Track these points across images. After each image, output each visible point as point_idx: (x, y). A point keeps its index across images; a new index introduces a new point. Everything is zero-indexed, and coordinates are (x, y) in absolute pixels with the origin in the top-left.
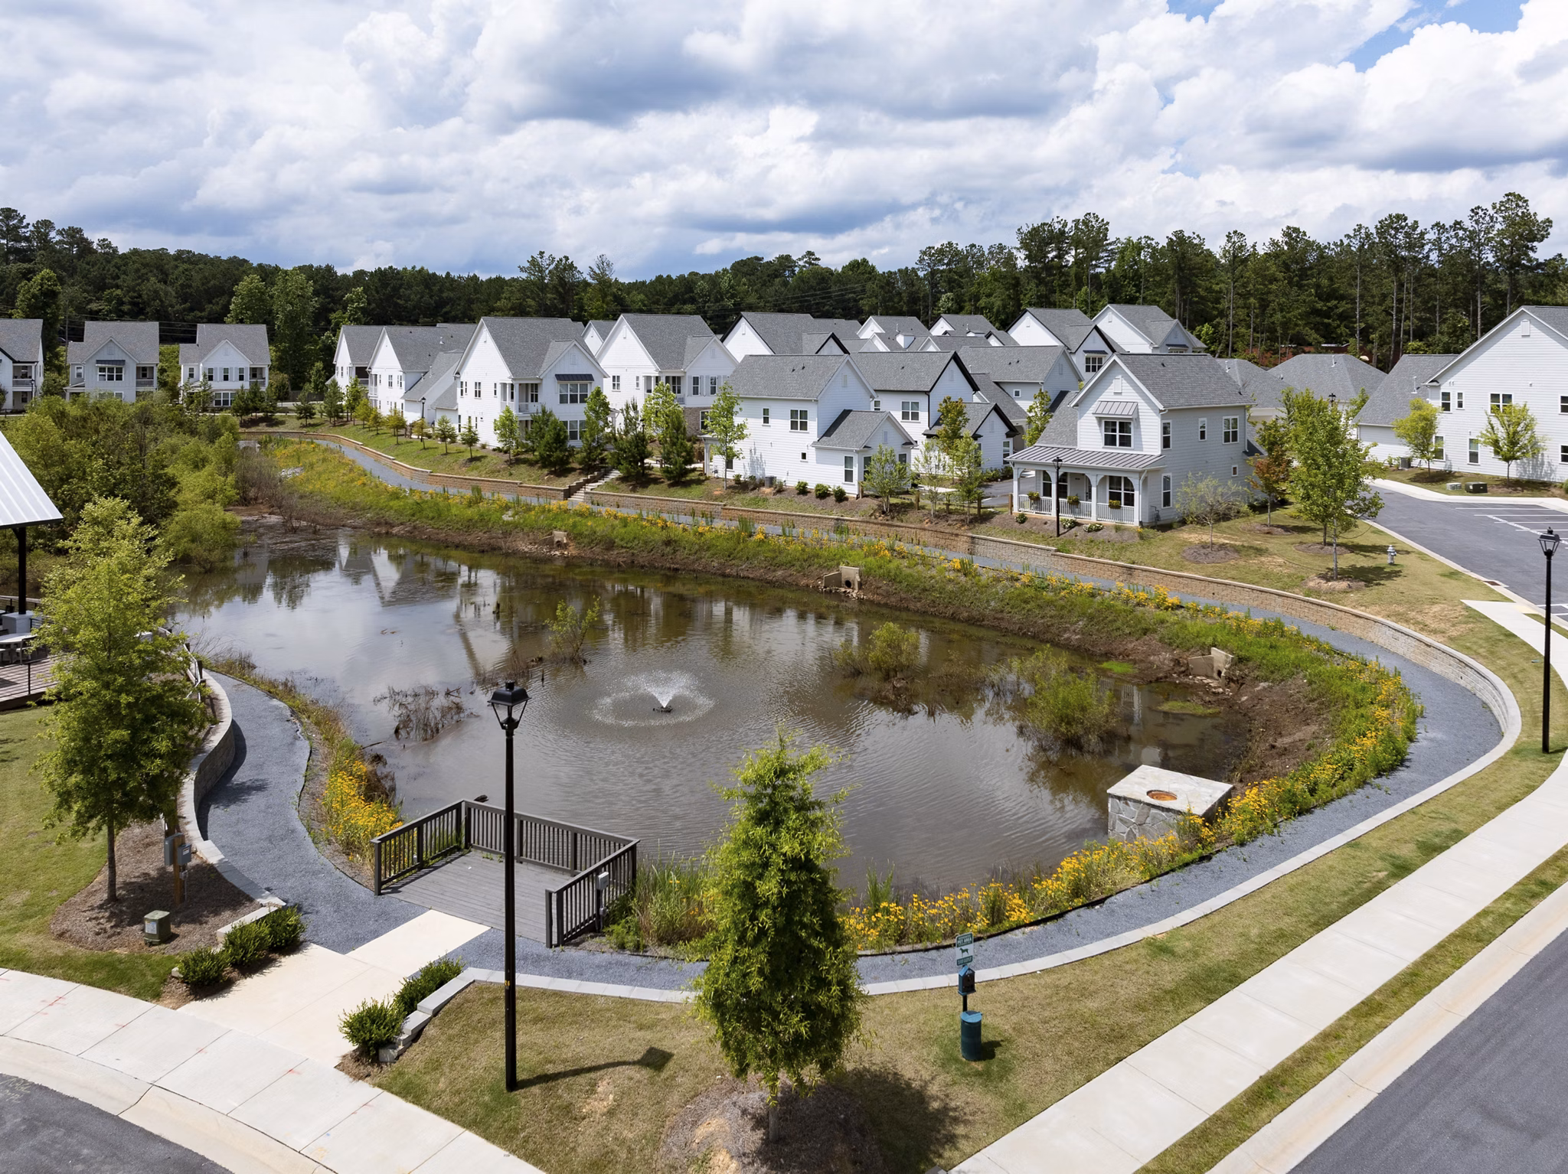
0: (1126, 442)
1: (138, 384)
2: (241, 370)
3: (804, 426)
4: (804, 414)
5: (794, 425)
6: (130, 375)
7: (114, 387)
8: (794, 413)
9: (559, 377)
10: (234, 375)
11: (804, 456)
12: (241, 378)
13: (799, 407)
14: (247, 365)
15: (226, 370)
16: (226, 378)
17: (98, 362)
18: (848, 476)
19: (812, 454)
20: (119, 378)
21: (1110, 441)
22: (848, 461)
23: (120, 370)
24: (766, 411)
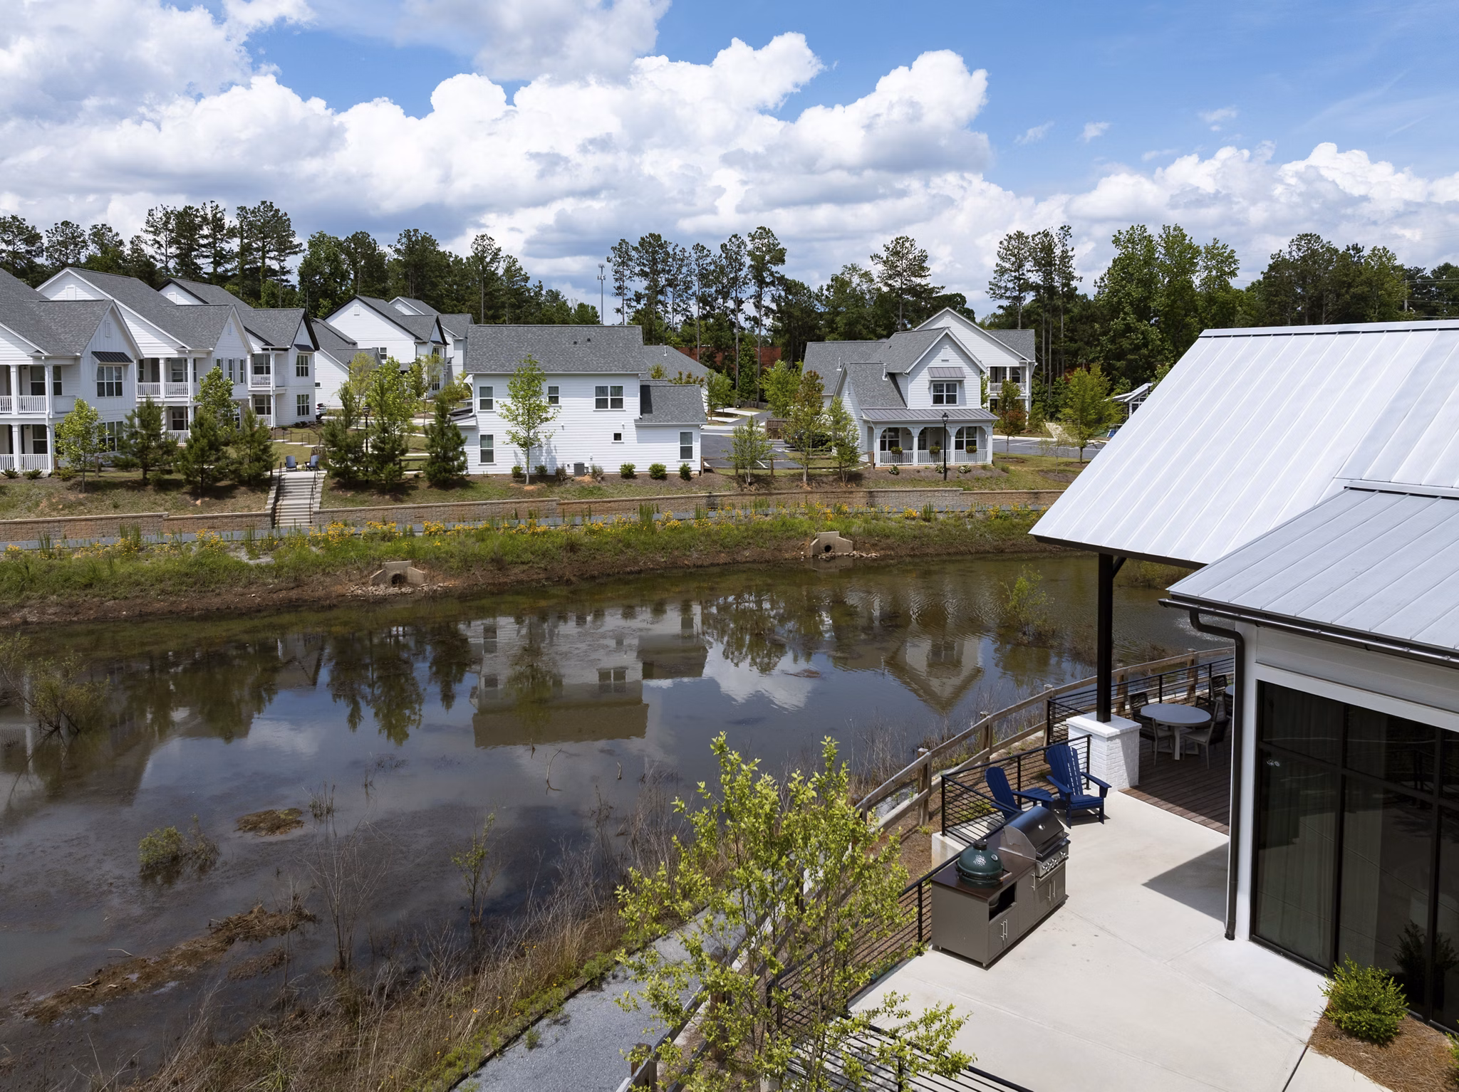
0: (952, 400)
3: (618, 403)
4: (618, 390)
5: (601, 404)
8: (601, 390)
9: (96, 357)
11: (618, 437)
13: (609, 383)
18: (686, 452)
19: (630, 434)
21: (938, 400)
22: (686, 437)
24: (554, 390)
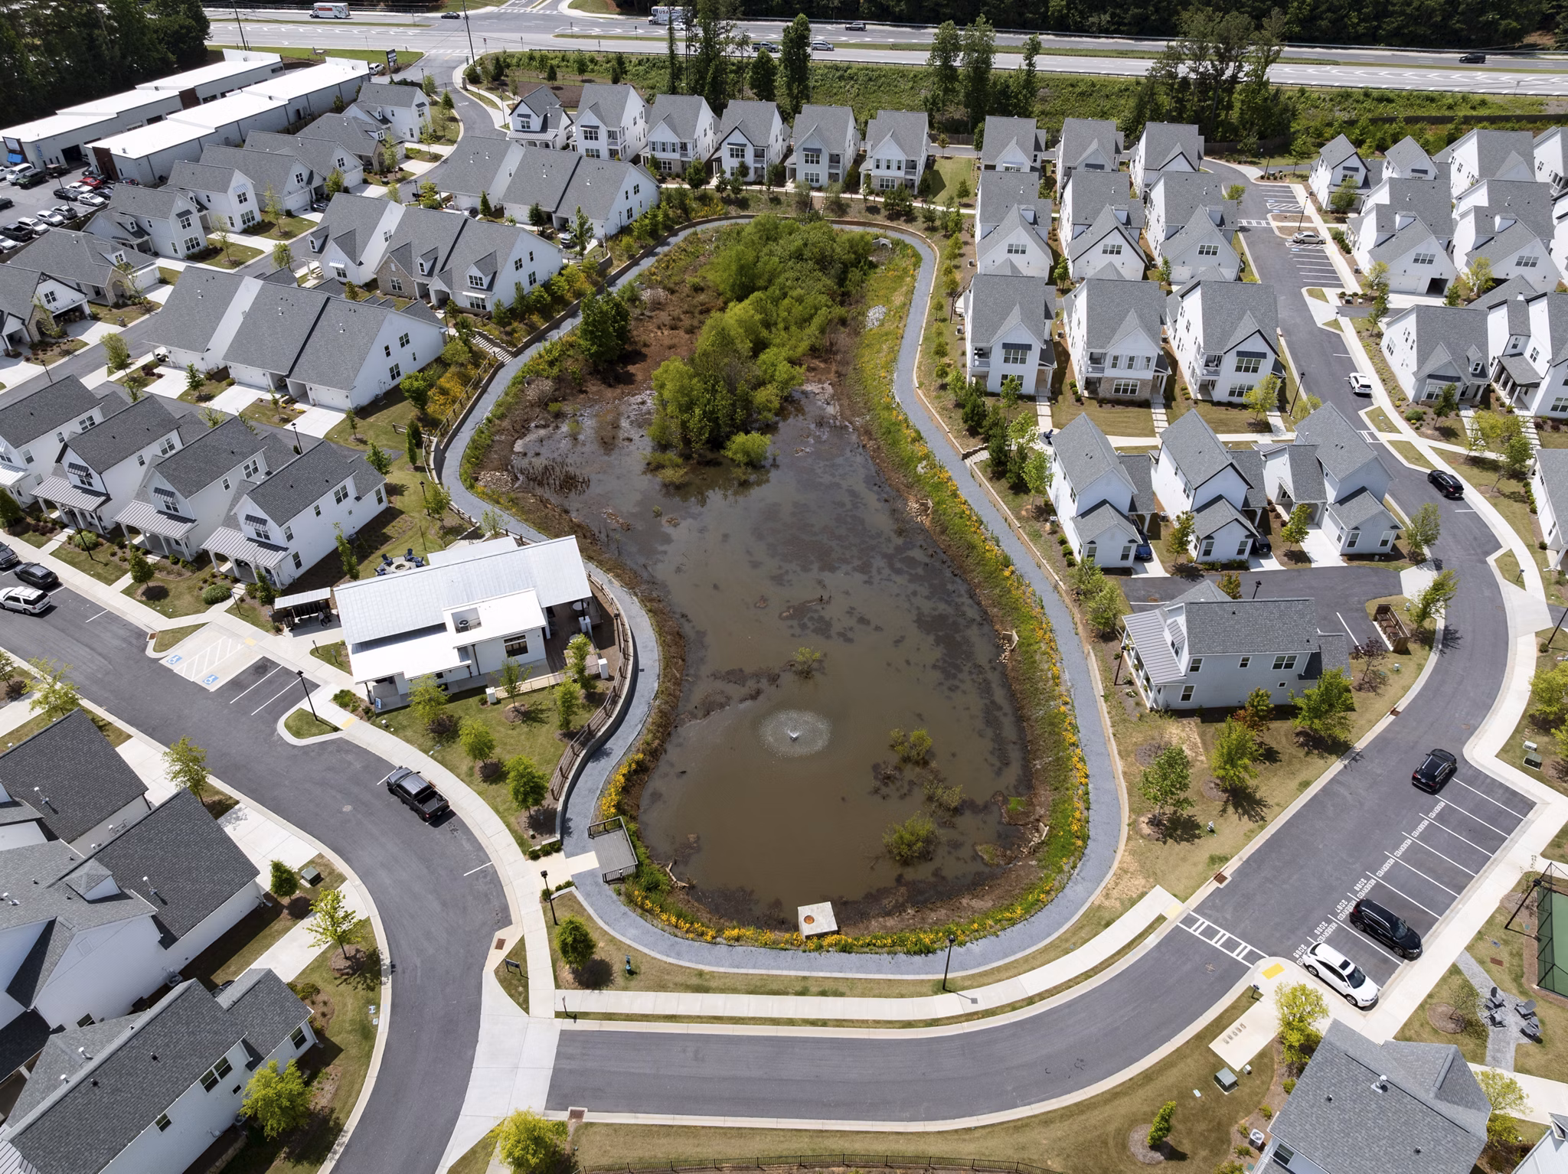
0: (1177, 653)
1: (830, 167)
2: (899, 162)
3: (1074, 501)
4: (1075, 494)
5: (1071, 495)
6: (824, 160)
7: (812, 169)
8: (1072, 488)
9: (1006, 346)
10: (894, 166)
11: (1070, 518)
12: (899, 168)
13: (1075, 488)
14: (903, 158)
15: (889, 161)
16: (888, 167)
17: (805, 149)
18: (1079, 552)
19: (1072, 520)
20: (818, 162)
22: (1084, 541)
23: (818, 156)
24: (1066, 474)
